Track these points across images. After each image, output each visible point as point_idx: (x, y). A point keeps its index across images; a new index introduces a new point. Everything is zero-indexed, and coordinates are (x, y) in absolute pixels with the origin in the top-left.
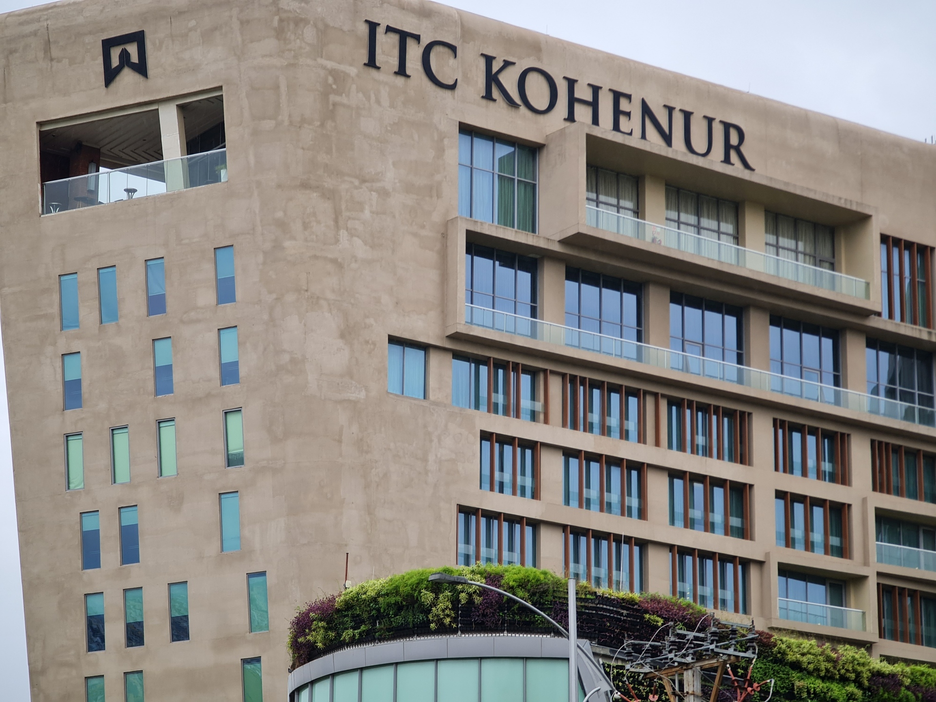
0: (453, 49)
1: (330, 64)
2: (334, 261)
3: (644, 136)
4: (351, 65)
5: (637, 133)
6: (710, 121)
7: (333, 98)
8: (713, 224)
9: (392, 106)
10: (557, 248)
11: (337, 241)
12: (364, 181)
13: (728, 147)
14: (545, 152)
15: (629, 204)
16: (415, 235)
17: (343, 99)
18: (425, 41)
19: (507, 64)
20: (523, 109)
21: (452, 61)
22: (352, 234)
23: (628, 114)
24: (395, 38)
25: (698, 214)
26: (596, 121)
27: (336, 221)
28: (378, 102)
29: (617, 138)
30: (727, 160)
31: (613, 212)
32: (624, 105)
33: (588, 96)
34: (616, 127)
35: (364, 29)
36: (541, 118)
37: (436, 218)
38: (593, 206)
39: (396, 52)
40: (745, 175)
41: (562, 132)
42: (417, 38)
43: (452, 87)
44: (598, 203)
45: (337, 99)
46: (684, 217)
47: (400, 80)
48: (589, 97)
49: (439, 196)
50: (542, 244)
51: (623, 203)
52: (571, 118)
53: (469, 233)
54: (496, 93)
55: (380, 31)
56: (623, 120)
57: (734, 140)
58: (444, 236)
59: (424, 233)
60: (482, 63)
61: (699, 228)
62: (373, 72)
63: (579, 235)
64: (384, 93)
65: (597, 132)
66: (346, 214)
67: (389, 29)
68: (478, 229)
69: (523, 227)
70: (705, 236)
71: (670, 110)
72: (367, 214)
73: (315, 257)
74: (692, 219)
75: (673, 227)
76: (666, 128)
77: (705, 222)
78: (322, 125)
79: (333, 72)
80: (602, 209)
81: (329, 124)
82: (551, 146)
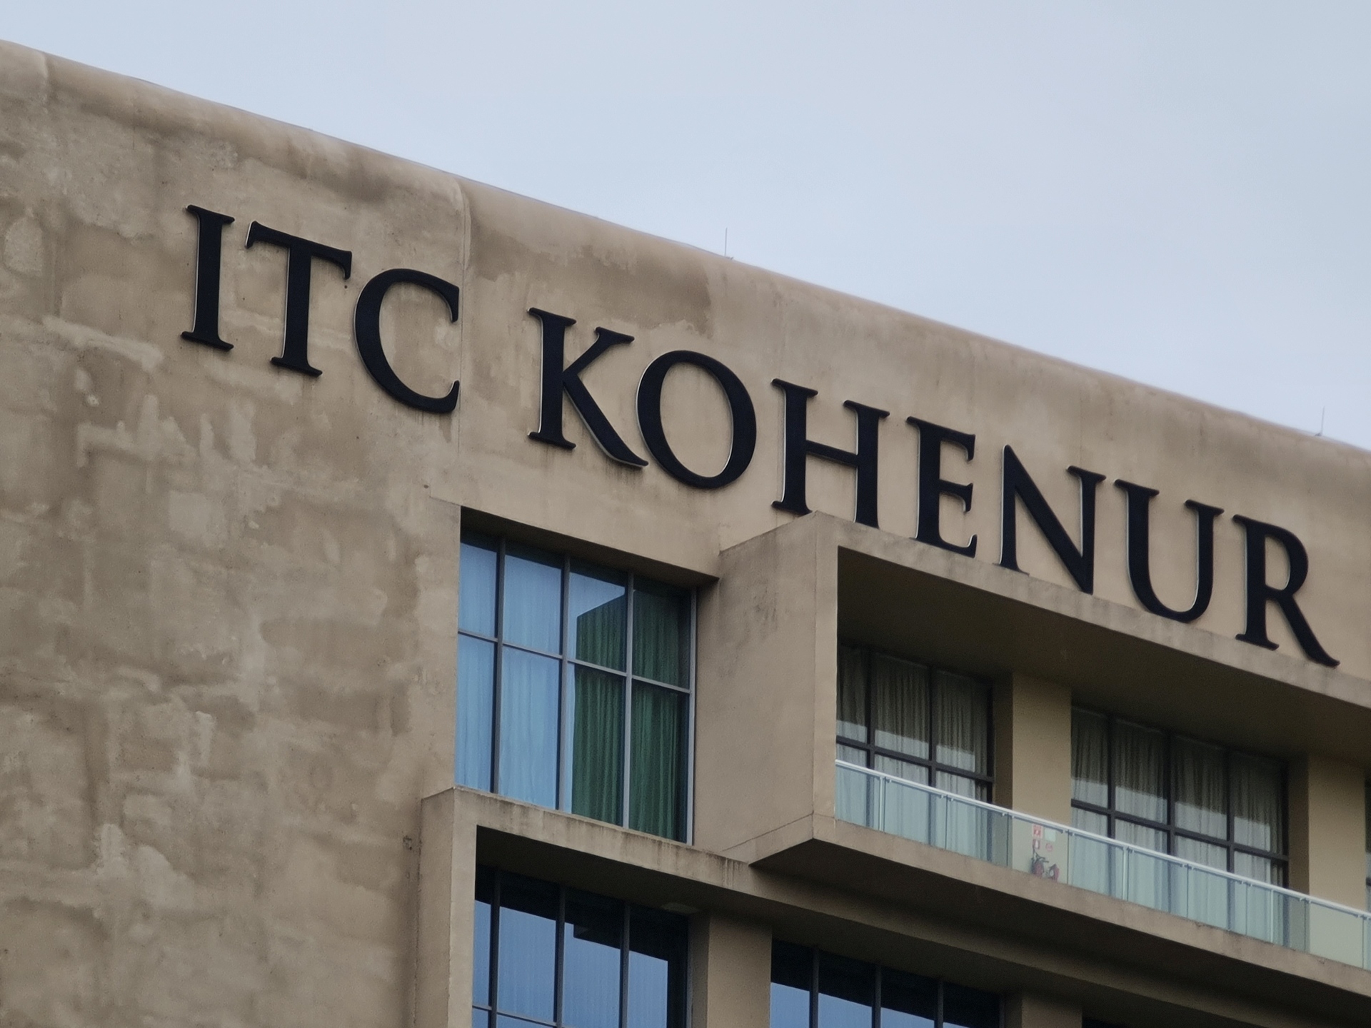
0: (448, 295)
1: (80, 335)
2: (81, 917)
3: (1009, 559)
4: (145, 337)
5: (990, 548)
6: (1206, 516)
7: (88, 433)
8: (1213, 823)
9: (264, 458)
10: (746, 884)
11: (91, 857)
12: (174, 679)
13: (1258, 593)
14: (715, 600)
15: (964, 759)
16: (324, 841)
17: (121, 438)
18: (366, 269)
19: (607, 341)
20: (652, 473)
21: (443, 329)
22: (137, 834)
23: (964, 494)
24: (274, 263)
25: (1169, 792)
26: (867, 512)
27: (90, 797)
28: (222, 447)
29: (933, 562)
30: (1255, 634)
31: (915, 780)
32: (952, 467)
33: (845, 438)
34: (929, 531)
35: (184, 234)
36: (706, 502)
37: (390, 791)
38: (856, 764)
39: (278, 302)
40: (1310, 677)
41: (767, 541)
42: (342, 261)
43: (444, 407)
44: (871, 753)
45: (102, 436)
46: (1126, 800)
47: (288, 386)
48: (848, 442)
49: (399, 726)
50: (704, 873)
51: (946, 755)
52: (794, 502)
53: (484, 835)
54: (572, 427)
55: (233, 240)
56: (948, 510)
57: (1277, 576)
58: (413, 845)
59: (352, 835)
60: (533, 336)
61: (1170, 834)
62: (210, 361)
63: (814, 846)
64: (241, 420)
65: (870, 543)
66: (119, 777)
67: (259, 235)
68: (513, 826)
69: (647, 822)
70: (1189, 856)
71: (1089, 482)
72: (182, 778)
73: (25, 905)
74: (1150, 806)
75: (1094, 828)
76: (1075, 534)
77: (1189, 816)
78: (55, 512)
79: (89, 358)
80: (884, 771)
81: (76, 511)
82: (737, 584)
